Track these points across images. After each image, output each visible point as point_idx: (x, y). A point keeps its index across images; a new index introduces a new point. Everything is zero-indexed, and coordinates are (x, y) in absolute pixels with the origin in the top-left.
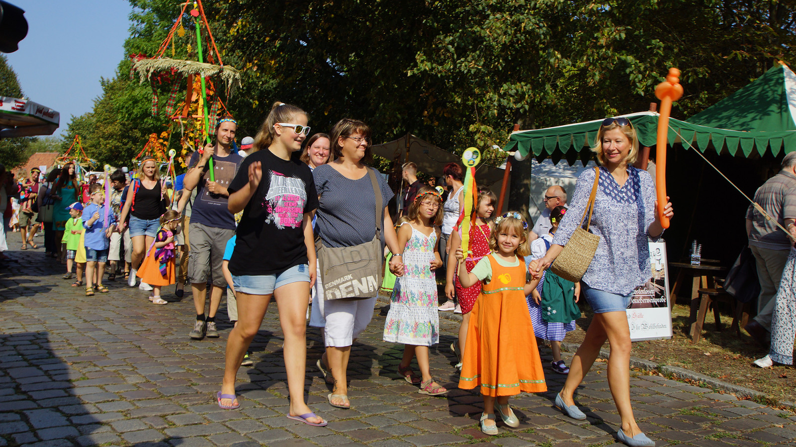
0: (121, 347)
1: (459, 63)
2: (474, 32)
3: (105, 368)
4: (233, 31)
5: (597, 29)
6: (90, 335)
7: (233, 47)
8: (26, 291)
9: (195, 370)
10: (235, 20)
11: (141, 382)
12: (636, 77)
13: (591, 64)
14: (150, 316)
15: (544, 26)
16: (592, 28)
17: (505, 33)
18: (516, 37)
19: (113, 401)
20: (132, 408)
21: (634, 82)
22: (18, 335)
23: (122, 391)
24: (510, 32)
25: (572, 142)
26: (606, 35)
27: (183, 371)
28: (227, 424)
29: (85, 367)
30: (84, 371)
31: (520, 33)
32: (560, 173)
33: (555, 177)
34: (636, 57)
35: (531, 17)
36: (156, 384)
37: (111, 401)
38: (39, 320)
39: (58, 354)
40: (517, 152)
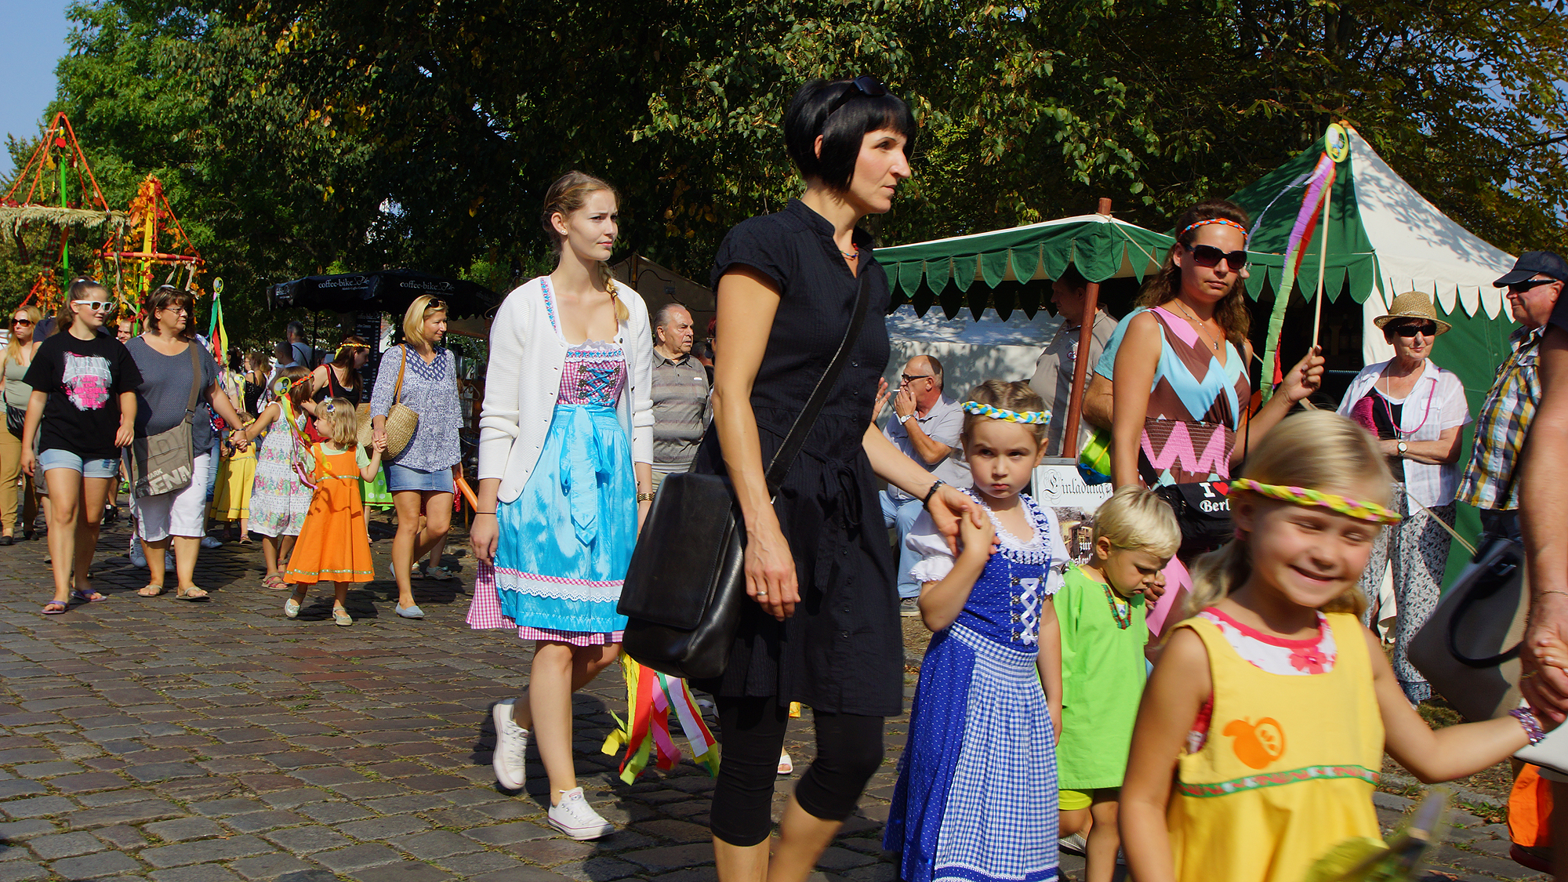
0: (50, 687)
1: (734, 117)
2: (763, 57)
3: (16, 730)
4: (282, 46)
5: (1002, 54)
7: (281, 77)
9: (204, 729)
10: (285, 24)
11: (91, 756)
12: (1076, 149)
13: (988, 122)
14: (112, 623)
15: (898, 47)
16: (988, 54)
17: (824, 59)
18: (844, 67)
19: (33, 796)
20: (72, 809)
21: (1072, 157)
23: (52, 775)
24: (832, 58)
25: (952, 272)
26: (1016, 66)
27: (178, 733)
28: (268, 836)
31: (852, 60)
32: (931, 333)
33: (920, 340)
34: (1074, 111)
35: (873, 29)
36: (122, 761)
37: (29, 797)
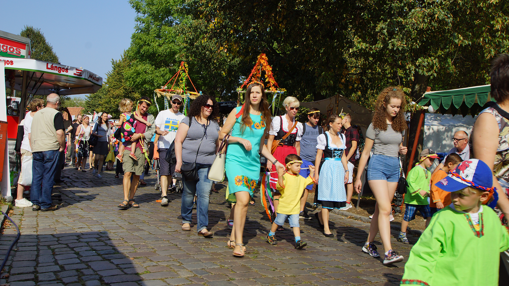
0: (163, 245)
1: (391, 43)
4: (211, 26)
6: (137, 235)
7: (211, 36)
8: (81, 199)
9: (226, 266)
11: (190, 276)
15: (451, 17)
17: (423, 21)
18: (431, 24)
22: (87, 234)
23: (180, 284)
24: (426, 21)
26: (500, 22)
27: (217, 267)
29: (144, 262)
30: (145, 265)
31: (434, 22)
35: (441, 10)
38: (97, 222)
39: (121, 249)
40: (430, 106)
